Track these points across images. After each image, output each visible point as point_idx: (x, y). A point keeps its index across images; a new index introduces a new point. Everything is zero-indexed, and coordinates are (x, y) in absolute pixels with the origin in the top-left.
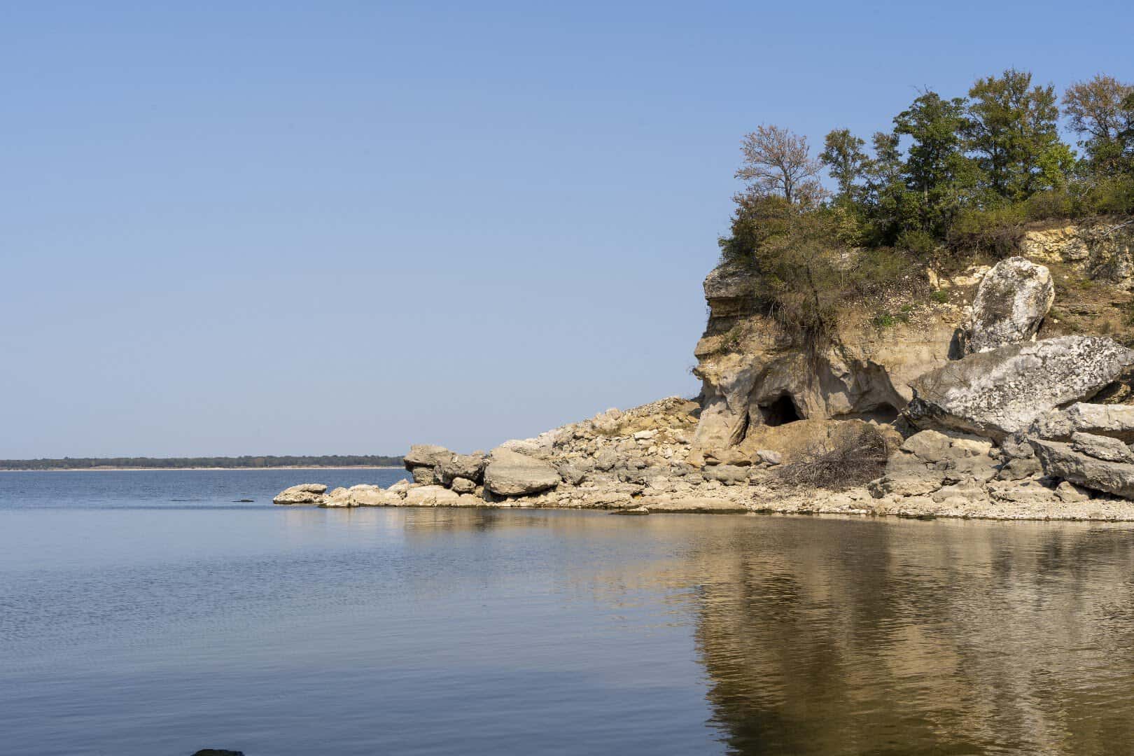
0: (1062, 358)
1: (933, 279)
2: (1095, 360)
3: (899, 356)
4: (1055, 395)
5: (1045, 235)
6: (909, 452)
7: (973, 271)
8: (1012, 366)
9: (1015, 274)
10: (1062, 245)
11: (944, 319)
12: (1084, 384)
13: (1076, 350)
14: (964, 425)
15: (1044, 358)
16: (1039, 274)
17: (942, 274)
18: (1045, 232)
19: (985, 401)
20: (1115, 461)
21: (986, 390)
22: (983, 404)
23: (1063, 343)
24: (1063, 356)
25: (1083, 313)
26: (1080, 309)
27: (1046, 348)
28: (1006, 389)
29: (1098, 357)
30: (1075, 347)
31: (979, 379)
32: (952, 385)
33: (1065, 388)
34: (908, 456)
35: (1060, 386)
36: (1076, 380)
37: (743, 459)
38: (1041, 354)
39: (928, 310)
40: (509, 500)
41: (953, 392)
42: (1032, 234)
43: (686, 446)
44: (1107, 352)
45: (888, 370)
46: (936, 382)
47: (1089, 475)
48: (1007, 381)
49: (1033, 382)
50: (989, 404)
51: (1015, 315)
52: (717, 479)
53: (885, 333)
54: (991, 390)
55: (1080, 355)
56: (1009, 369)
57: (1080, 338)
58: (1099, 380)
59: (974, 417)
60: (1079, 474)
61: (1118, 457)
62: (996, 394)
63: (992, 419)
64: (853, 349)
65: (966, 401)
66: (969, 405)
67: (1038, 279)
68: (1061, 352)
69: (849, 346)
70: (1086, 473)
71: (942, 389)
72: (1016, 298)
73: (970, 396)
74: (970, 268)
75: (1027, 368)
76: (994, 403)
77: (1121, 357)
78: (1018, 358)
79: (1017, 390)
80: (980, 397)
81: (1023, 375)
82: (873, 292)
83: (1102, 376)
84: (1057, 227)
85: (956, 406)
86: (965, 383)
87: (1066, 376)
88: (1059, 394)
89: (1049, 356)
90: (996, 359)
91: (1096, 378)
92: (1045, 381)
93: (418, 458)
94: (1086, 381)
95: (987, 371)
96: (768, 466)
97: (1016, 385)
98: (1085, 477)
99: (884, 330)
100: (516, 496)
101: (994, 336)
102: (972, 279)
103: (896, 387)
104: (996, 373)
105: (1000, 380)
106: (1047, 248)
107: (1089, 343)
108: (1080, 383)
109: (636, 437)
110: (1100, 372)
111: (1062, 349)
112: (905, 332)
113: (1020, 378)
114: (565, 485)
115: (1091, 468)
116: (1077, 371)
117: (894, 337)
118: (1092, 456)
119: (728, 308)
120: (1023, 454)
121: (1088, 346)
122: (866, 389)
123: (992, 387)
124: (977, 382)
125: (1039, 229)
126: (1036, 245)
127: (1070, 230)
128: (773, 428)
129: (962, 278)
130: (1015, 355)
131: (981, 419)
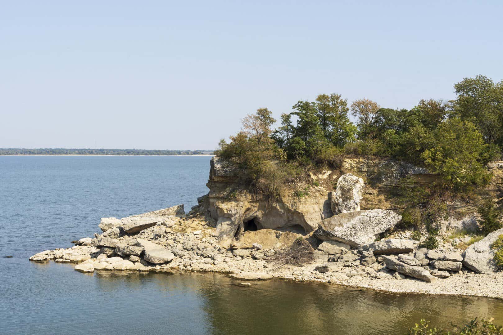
0: (376, 218)
1: (313, 176)
2: (388, 219)
3: (307, 209)
4: (374, 231)
5: (351, 161)
6: (321, 250)
7: (325, 173)
8: (358, 219)
9: (351, 181)
10: (358, 165)
11: (321, 194)
12: (385, 227)
13: (381, 215)
14: (340, 240)
15: (370, 217)
16: (360, 182)
17: (314, 174)
18: (351, 160)
19: (349, 232)
20: (414, 266)
21: (349, 228)
22: (349, 234)
23: (376, 212)
24: (377, 217)
25: (370, 194)
26: (369, 192)
27: (370, 213)
28: (357, 228)
29: (389, 218)
30: (381, 214)
31: (346, 224)
32: (336, 225)
33: (378, 229)
34: (320, 252)
35: (376, 228)
36: (382, 226)
37: (247, 247)
38: (369, 216)
39: (314, 190)
40: (157, 266)
41: (337, 228)
42: (346, 160)
43: (215, 238)
44: (392, 216)
45: (304, 214)
46: (329, 223)
47: (407, 271)
48: (357, 225)
49: (367, 226)
50: (351, 233)
51: (354, 198)
52: (240, 256)
53: (301, 200)
54: (351, 228)
55: (383, 217)
56: (357, 221)
57: (382, 210)
58: (390, 226)
59: (345, 238)
60: (402, 270)
61: (415, 264)
62: (353, 230)
63: (352, 239)
64: (288, 205)
65: (342, 232)
66: (343, 233)
67: (360, 184)
68: (376, 216)
69: (286, 204)
70: (406, 270)
71: (332, 227)
72: (353, 191)
73: (343, 230)
74: (324, 171)
75: (364, 221)
76: (353, 233)
77: (396, 218)
78: (360, 217)
79: (361, 229)
80: (347, 231)
81: (363, 223)
82: (292, 181)
83: (391, 225)
84: (356, 159)
85: (339, 234)
86: (341, 225)
87: (378, 224)
88: (376, 231)
89: (372, 216)
90: (351, 216)
91: (388, 225)
92: (371, 226)
93: (105, 244)
94: (385, 226)
95: (349, 221)
96: (257, 250)
97: (360, 227)
98: (406, 271)
99: (300, 198)
100: (160, 264)
101: (347, 206)
102: (325, 176)
103: (307, 221)
104: (353, 222)
105: (355, 225)
106: (352, 165)
107: (385, 212)
108: (383, 227)
109: (195, 234)
110: (390, 223)
111: (376, 214)
112: (309, 199)
113: (362, 224)
114: (177, 257)
115: (408, 268)
116: (382, 223)
117: (305, 202)
118: (407, 264)
119: (223, 179)
120: (370, 256)
121: (385, 213)
122: (291, 219)
123: (351, 227)
124: (346, 225)
125: (349, 158)
126: (348, 164)
127: (361, 160)
128: (252, 232)
129: (321, 175)
130: (359, 215)
131: (348, 239)
